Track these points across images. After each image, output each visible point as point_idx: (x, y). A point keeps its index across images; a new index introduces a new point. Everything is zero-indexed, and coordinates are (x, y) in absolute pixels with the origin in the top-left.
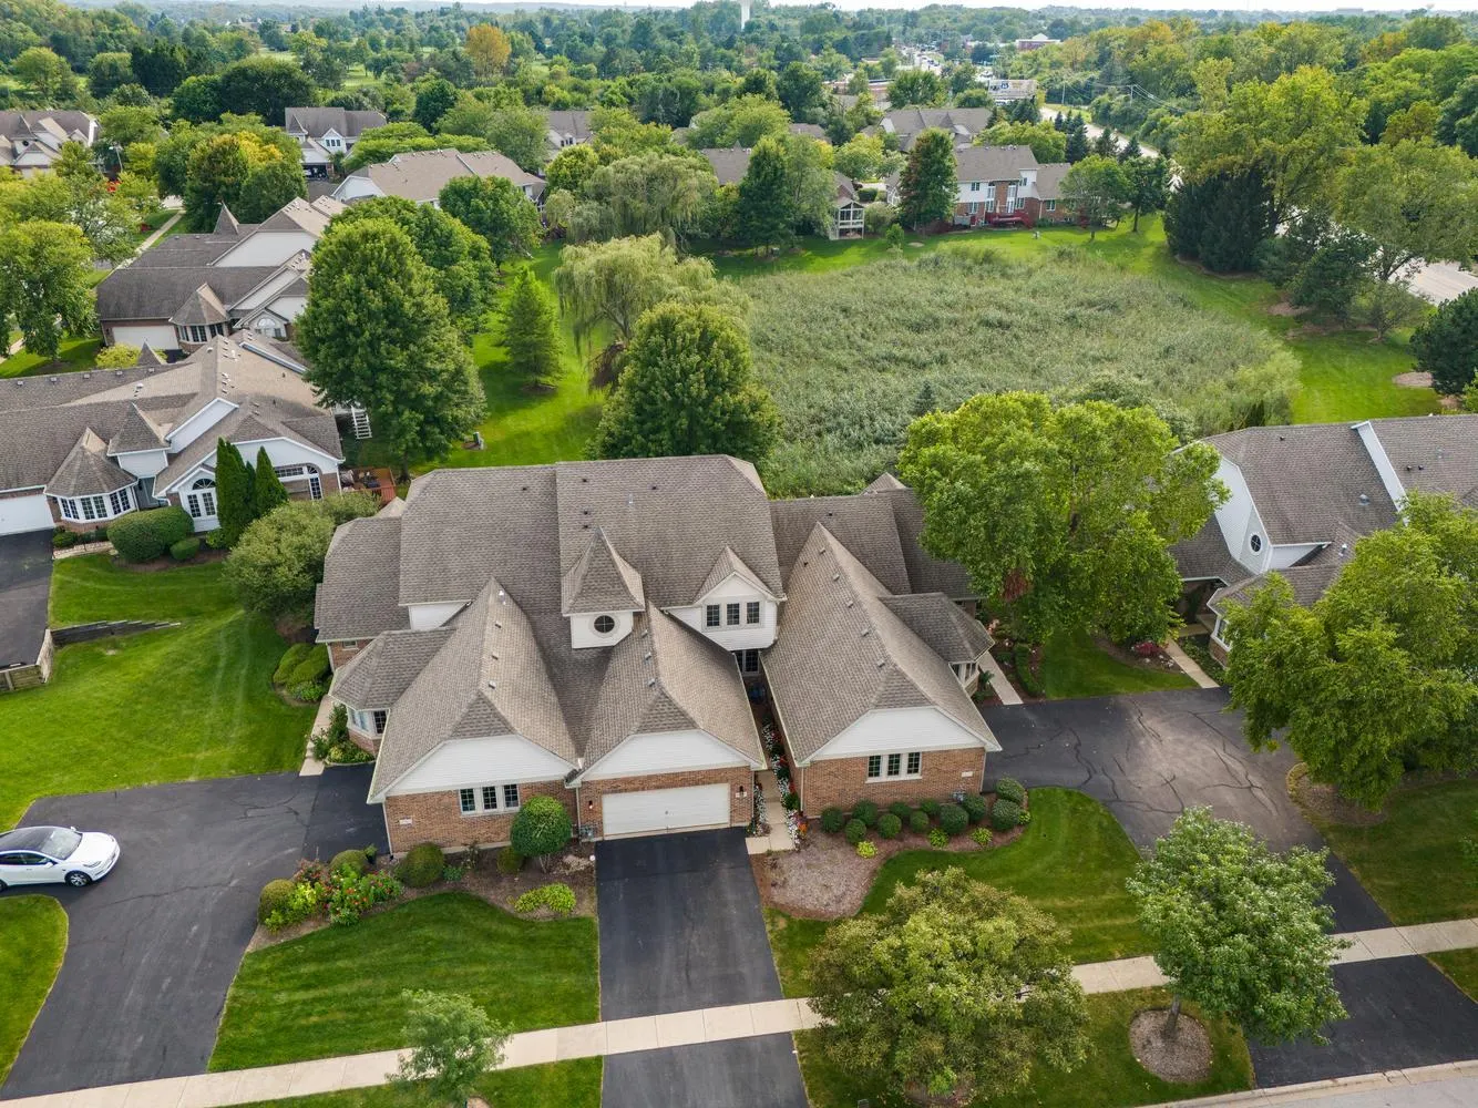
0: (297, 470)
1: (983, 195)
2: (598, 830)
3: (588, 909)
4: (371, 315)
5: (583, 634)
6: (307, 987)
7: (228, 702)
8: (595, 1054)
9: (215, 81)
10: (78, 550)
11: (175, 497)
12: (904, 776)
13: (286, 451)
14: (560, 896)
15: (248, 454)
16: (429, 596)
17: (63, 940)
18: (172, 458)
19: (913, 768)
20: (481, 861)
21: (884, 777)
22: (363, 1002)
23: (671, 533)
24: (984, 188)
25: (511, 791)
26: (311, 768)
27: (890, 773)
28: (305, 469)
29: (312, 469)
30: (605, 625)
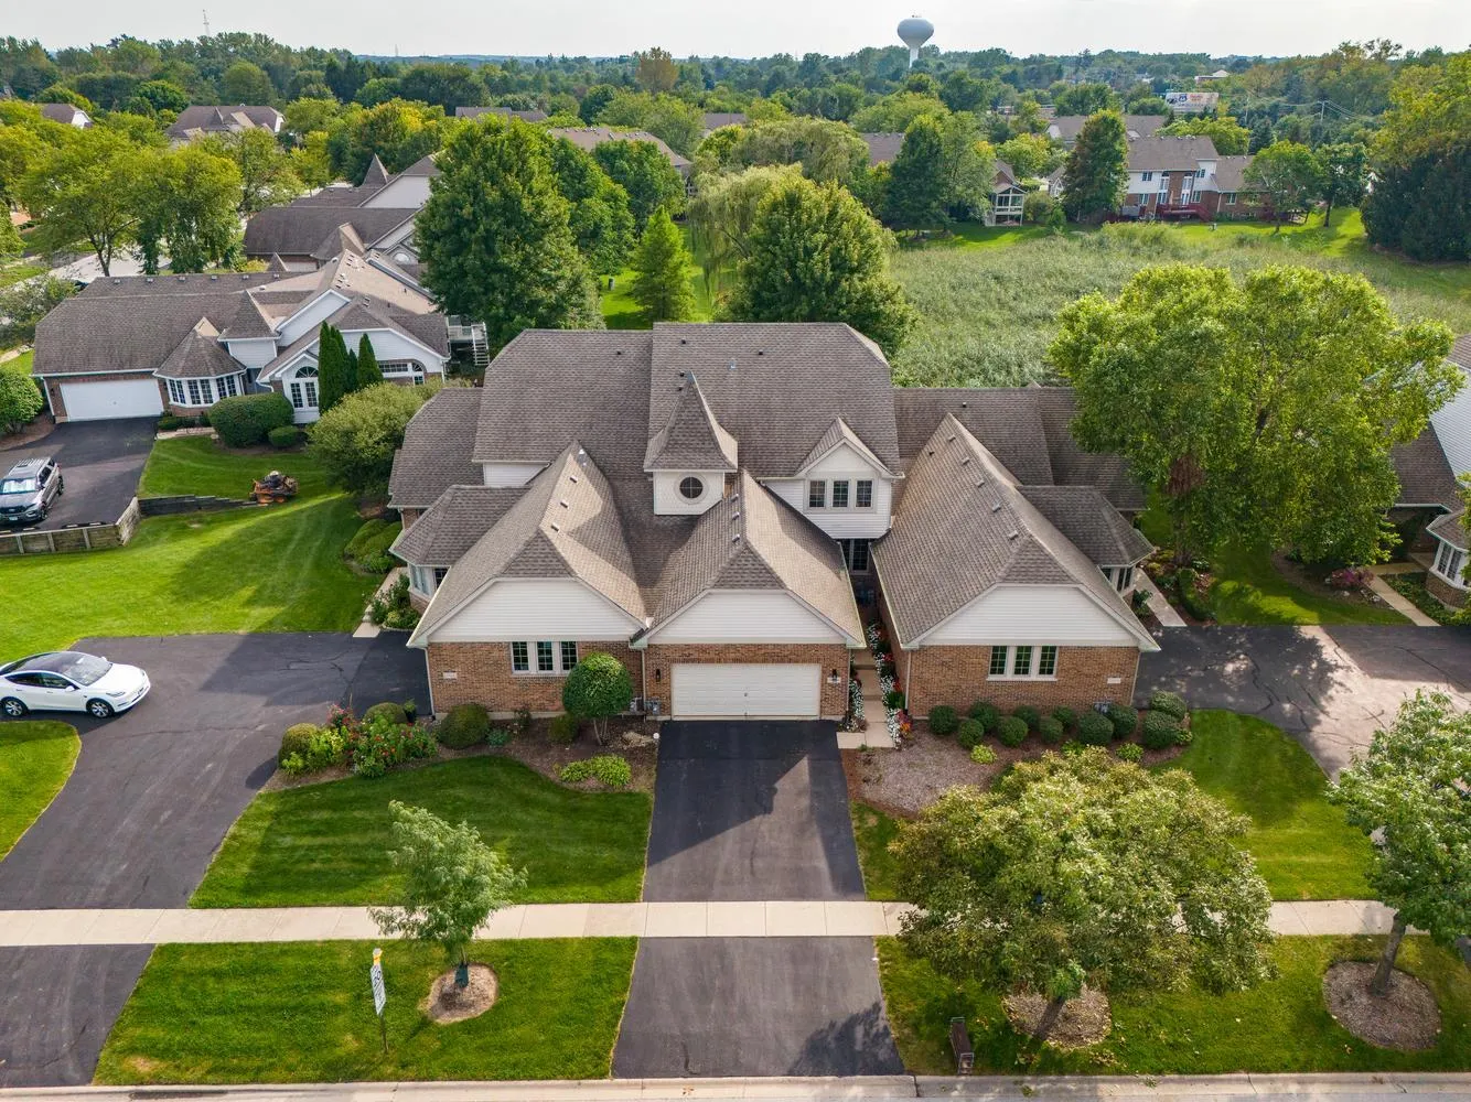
0: (402, 366)
1: (1156, 186)
2: (666, 707)
3: (644, 785)
4: (488, 211)
5: (667, 499)
6: (316, 833)
8: (628, 934)
9: (394, 84)
10: (181, 432)
11: (278, 384)
12: (1034, 676)
13: (390, 345)
14: (613, 766)
15: (352, 343)
17: (69, 767)
18: (281, 350)
19: (1046, 668)
20: (528, 726)
21: (1009, 675)
22: (372, 854)
23: (776, 401)
24: (1157, 178)
25: (569, 649)
26: (366, 631)
27: (1017, 672)
28: (410, 365)
29: (417, 366)
30: (691, 488)
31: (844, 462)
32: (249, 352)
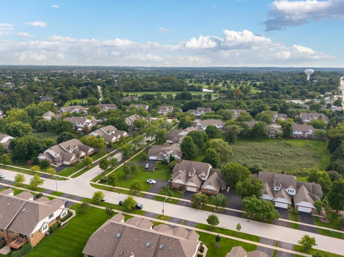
0: (177, 158)
1: (300, 133)
2: (186, 189)
3: (183, 193)
4: (186, 145)
5: (190, 175)
7: (165, 176)
8: (179, 200)
10: (158, 162)
11: (166, 159)
12: (210, 192)
13: (176, 156)
14: (182, 192)
15: (173, 156)
16: (181, 170)
17: (151, 186)
18: (167, 155)
19: (211, 191)
20: (177, 189)
21: (209, 191)
23: (200, 169)
25: (181, 184)
26: (169, 181)
29: (178, 158)
30: (192, 175)
31: (203, 174)
32: (165, 155)
